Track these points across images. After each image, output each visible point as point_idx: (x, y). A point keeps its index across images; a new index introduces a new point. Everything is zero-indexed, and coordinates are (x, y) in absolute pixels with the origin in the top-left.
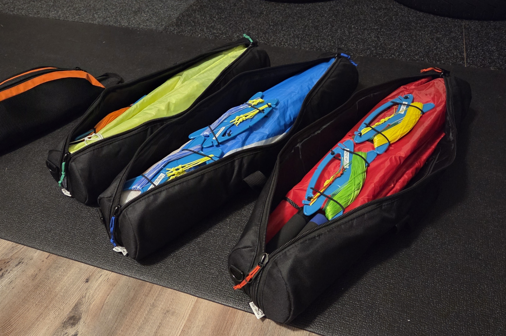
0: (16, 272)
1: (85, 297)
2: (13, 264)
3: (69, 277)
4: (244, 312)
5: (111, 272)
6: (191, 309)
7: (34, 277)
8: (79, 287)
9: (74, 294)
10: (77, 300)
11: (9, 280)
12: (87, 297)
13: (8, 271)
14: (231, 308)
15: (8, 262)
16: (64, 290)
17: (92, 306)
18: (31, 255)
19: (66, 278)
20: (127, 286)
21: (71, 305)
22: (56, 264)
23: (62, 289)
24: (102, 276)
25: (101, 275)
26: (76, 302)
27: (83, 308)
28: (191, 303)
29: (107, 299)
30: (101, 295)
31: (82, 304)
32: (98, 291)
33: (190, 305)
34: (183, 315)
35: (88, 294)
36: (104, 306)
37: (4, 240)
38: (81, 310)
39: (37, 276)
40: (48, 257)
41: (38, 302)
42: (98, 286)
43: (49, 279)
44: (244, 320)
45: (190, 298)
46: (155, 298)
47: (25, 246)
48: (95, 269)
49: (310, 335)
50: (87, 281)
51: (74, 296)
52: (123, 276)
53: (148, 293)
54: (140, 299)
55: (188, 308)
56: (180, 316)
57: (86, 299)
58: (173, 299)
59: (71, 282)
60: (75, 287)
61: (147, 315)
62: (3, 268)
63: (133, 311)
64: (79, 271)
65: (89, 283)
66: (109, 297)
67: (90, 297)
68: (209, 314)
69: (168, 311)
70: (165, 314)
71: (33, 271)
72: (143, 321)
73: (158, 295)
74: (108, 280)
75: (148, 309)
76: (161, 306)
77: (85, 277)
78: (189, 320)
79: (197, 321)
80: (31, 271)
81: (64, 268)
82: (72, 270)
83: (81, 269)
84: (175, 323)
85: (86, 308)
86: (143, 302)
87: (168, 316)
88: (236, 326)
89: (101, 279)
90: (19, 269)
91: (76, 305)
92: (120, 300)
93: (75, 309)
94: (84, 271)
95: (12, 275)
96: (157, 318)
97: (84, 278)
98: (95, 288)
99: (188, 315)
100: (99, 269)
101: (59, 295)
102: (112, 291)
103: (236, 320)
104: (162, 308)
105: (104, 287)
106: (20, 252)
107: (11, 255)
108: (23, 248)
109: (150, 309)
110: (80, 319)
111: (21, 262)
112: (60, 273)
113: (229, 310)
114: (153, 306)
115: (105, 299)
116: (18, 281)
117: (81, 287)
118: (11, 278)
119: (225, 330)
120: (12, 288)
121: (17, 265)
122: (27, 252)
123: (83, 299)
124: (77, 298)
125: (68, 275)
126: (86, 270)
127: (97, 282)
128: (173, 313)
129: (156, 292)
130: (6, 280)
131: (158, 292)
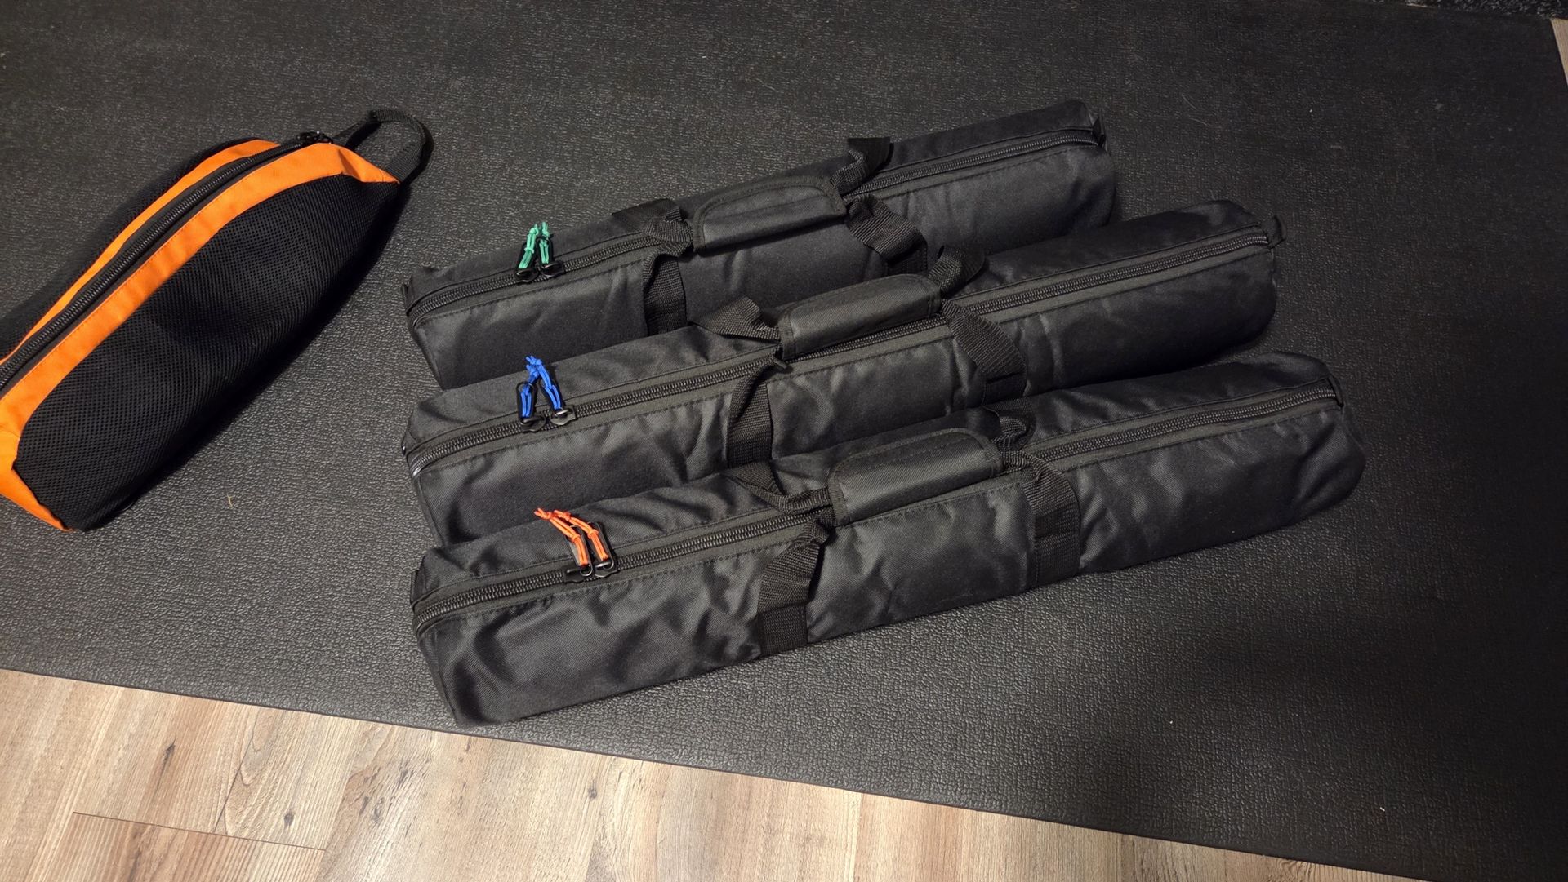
0: (406, 800)
1: (605, 836)
2: (389, 778)
3: (543, 792)
4: (975, 812)
5: (641, 762)
6: (856, 824)
7: (459, 805)
8: (580, 813)
9: (576, 834)
10: (590, 848)
11: (399, 826)
12: (610, 837)
13: (387, 803)
14: (943, 807)
15: (374, 778)
16: (549, 828)
17: (630, 857)
18: (423, 748)
19: (537, 795)
20: (692, 791)
21: (580, 863)
22: (498, 762)
23: (540, 826)
24: (623, 775)
25: (621, 773)
26: (589, 852)
27: (612, 867)
28: (851, 811)
29: (659, 832)
30: (640, 825)
31: (605, 855)
32: (630, 816)
33: (851, 816)
34: (843, 843)
35: (609, 830)
36: (660, 851)
37: (332, 718)
38: (609, 869)
39: (465, 803)
40: (469, 747)
41: (501, 870)
42: (626, 801)
43: (497, 806)
44: (980, 831)
45: (846, 797)
46: (767, 810)
47: (397, 727)
48: (600, 760)
49: (1125, 840)
50: (593, 794)
51: (578, 839)
52: (673, 766)
53: (748, 802)
54: (734, 818)
55: (850, 822)
56: (837, 845)
57: (610, 841)
58: (809, 807)
59: (555, 804)
60: (569, 815)
61: (764, 855)
62: (369, 796)
63: (729, 850)
64: (562, 770)
65: (600, 797)
66: (660, 827)
67: (617, 835)
68: (899, 830)
70: (804, 845)
71: (447, 792)
72: (761, 872)
73: (772, 801)
74: (642, 783)
75: (762, 842)
76: (788, 829)
77: (583, 785)
78: (861, 852)
79: (880, 850)
80: (444, 792)
81: (523, 769)
82: (546, 772)
83: (565, 766)
84: (834, 865)
85: (618, 863)
86: (745, 825)
87: (812, 851)
88: (965, 848)
89: (623, 783)
90: (410, 792)
91: (593, 862)
92: (691, 829)
93: (595, 872)
94: (574, 770)
95: (401, 810)
96: (788, 858)
97: (581, 789)
98: (620, 809)
99: (855, 841)
100: (609, 757)
101: (540, 844)
102: (664, 810)
103: (961, 832)
104: (792, 834)
105: (639, 802)
106: (391, 744)
107: (370, 756)
108: (392, 731)
109: (766, 840)
111: (406, 772)
112: (519, 784)
113: (940, 812)
114: (771, 831)
115: (654, 832)
116: (425, 823)
117: (585, 811)
118: (402, 819)
119: (946, 861)
120: (417, 845)
121: (401, 782)
122: (408, 740)
123: (604, 843)
124: (588, 843)
125: (541, 786)
126: (580, 766)
127: (617, 792)
128: (821, 842)
129: (765, 795)
130: (392, 827)
131: (769, 794)
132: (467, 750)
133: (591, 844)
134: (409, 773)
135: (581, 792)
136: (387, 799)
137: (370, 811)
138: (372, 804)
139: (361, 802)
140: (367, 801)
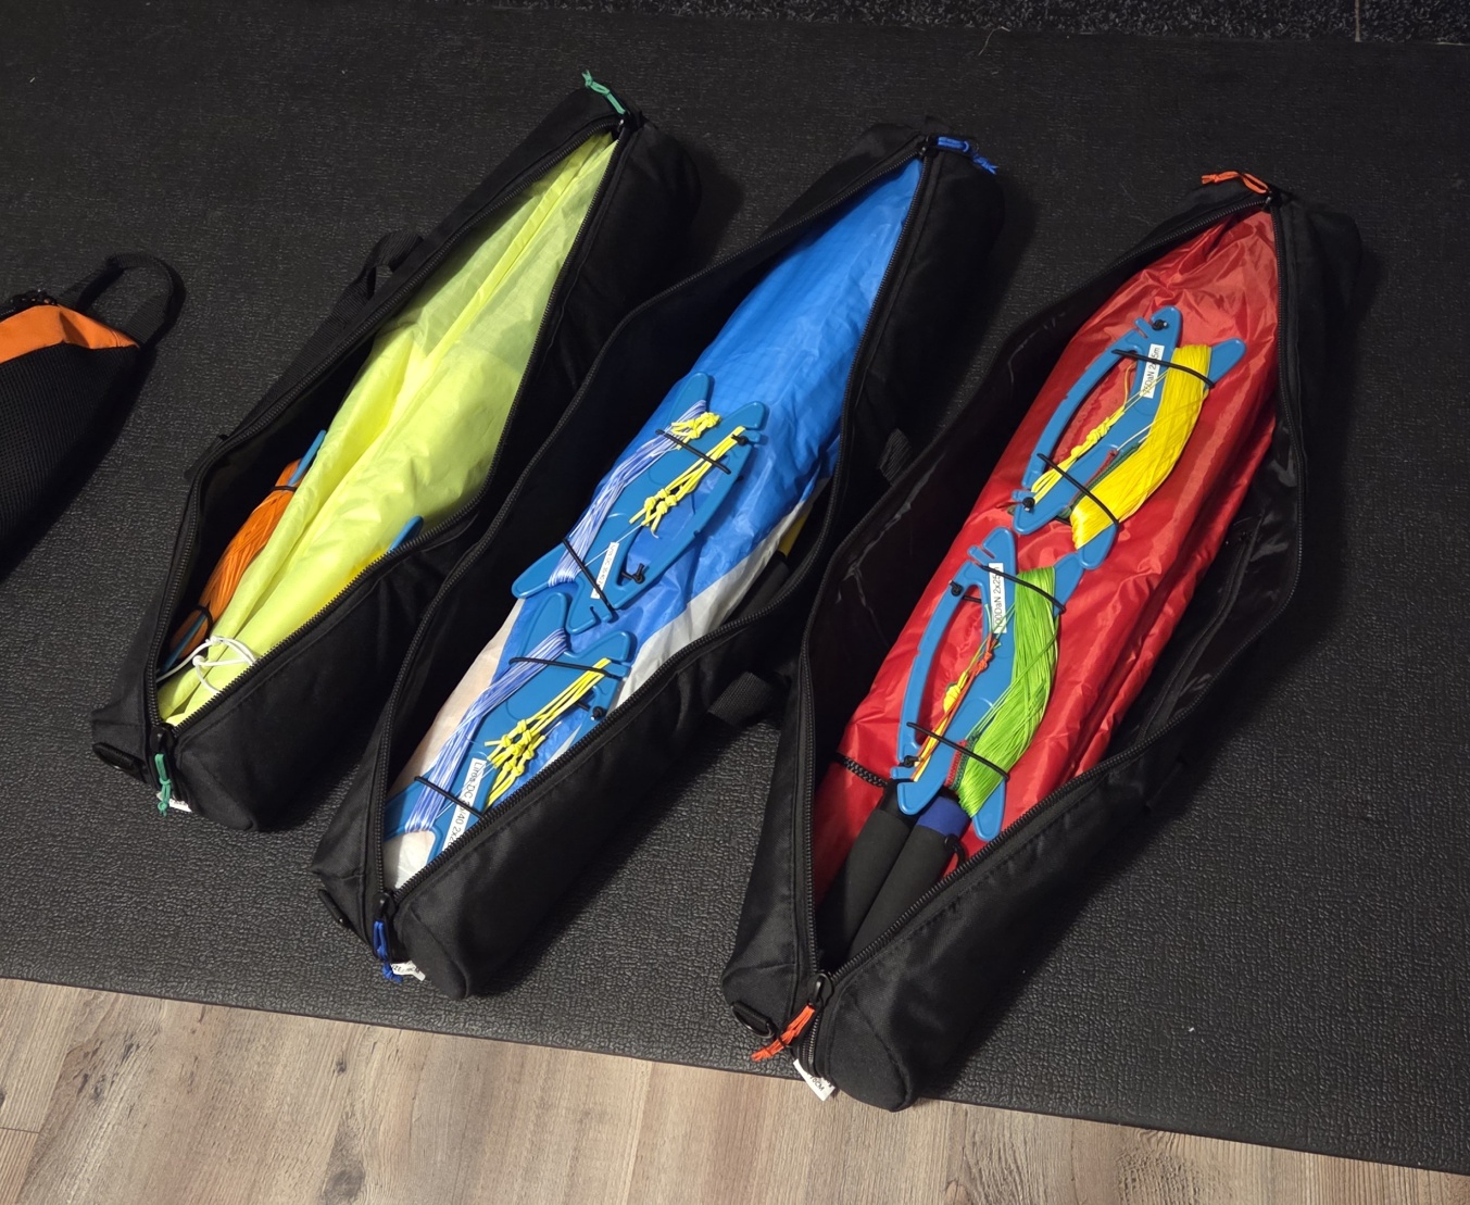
0: (131, 1077)
1: (353, 1114)
2: (111, 1053)
3: (285, 1066)
4: (783, 1080)
5: (398, 1030)
6: (644, 1097)
7: (189, 1083)
8: (325, 1089)
9: (320, 1112)
10: (336, 1128)
11: (121, 1106)
12: (358, 1115)
13: (109, 1080)
14: (747, 1076)
15: (95, 1052)
16: (289, 1106)
17: (381, 1137)
18: (151, 1019)
19: (279, 1070)
20: (456, 1062)
21: (323, 1145)
22: (235, 1034)
23: (281, 1104)
24: (377, 1046)
25: (375, 1043)
26: (334, 1133)
27: (360, 1147)
28: (639, 1081)
29: (416, 1109)
30: (393, 1101)
31: (352, 1135)
32: (383, 1091)
33: (638, 1088)
34: (627, 1118)
35: (358, 1106)
36: (415, 1131)
37: (49, 985)
38: (355, 1152)
39: (197, 1079)
40: (202, 1017)
41: (233, 1153)
42: (379, 1075)
43: (232, 1082)
44: (787, 1102)
45: (634, 1067)
46: (541, 1082)
47: (122, 995)
48: (352, 1029)
49: (957, 1109)
50: (342, 1067)
51: (322, 1118)
52: (436, 1035)
53: (520, 1074)
54: (502, 1092)
55: (636, 1095)
56: (620, 1120)
57: (359, 1120)
58: (590, 1079)
59: (297, 1079)
60: (314, 1092)
61: (534, 1133)
62: (89, 1073)
63: (495, 1128)
64: (307, 1041)
65: (350, 1071)
66: (417, 1102)
67: (367, 1113)
68: (693, 1101)
69: (587, 1114)
70: (581, 1121)
71: (177, 1067)
72: (530, 1151)
73: (548, 1072)
74: (399, 1054)
75: (533, 1118)
76: (564, 1103)
77: (331, 1058)
78: (646, 1127)
79: (669, 1125)
80: (174, 1068)
81: (263, 1041)
82: (289, 1044)
83: (311, 1036)
84: (614, 1143)
85: (367, 1144)
86: (514, 1100)
87: (590, 1127)
88: (769, 1122)
89: (377, 1056)
90: (135, 1068)
91: (338, 1143)
92: (452, 1105)
93: (340, 1154)
94: (321, 1041)
95: (124, 1088)
96: (561, 1136)
97: (329, 1061)
98: (371, 1084)
99: (641, 1115)
100: (362, 1025)
101: (279, 1123)
102: (422, 1085)
103: (765, 1104)
104: (568, 1109)
105: (394, 1077)
106: (115, 1014)
107: (92, 1028)
108: (116, 1000)
109: (538, 1116)
110: (361, 1177)
111: (132, 1045)
112: (258, 1058)
113: (743, 1081)
114: (545, 1106)
115: (409, 1109)
116: (150, 1102)
117: (331, 1088)
118: (125, 1098)
119: (745, 1136)
120: (141, 1126)
121: (125, 1057)
122: (134, 1010)
123: (351, 1122)
124: (333, 1123)
125: (283, 1060)
126: (328, 1036)
127: (370, 1065)
128: (602, 1115)
129: (540, 1066)
130: (113, 1107)
131: (544, 1065)
132: (200, 1021)
133: (336, 1125)
134: (134, 1047)
135: (329, 1065)
136: (109, 1076)
137: (89, 1089)
138: (92, 1082)
139: (80, 1079)
140: (86, 1078)
